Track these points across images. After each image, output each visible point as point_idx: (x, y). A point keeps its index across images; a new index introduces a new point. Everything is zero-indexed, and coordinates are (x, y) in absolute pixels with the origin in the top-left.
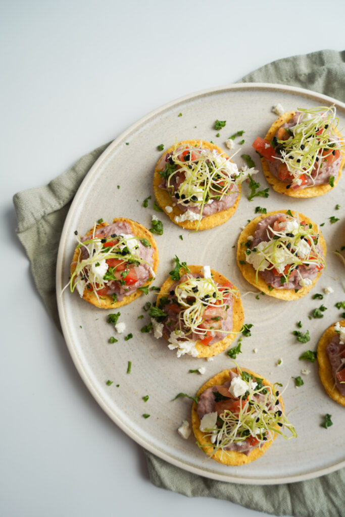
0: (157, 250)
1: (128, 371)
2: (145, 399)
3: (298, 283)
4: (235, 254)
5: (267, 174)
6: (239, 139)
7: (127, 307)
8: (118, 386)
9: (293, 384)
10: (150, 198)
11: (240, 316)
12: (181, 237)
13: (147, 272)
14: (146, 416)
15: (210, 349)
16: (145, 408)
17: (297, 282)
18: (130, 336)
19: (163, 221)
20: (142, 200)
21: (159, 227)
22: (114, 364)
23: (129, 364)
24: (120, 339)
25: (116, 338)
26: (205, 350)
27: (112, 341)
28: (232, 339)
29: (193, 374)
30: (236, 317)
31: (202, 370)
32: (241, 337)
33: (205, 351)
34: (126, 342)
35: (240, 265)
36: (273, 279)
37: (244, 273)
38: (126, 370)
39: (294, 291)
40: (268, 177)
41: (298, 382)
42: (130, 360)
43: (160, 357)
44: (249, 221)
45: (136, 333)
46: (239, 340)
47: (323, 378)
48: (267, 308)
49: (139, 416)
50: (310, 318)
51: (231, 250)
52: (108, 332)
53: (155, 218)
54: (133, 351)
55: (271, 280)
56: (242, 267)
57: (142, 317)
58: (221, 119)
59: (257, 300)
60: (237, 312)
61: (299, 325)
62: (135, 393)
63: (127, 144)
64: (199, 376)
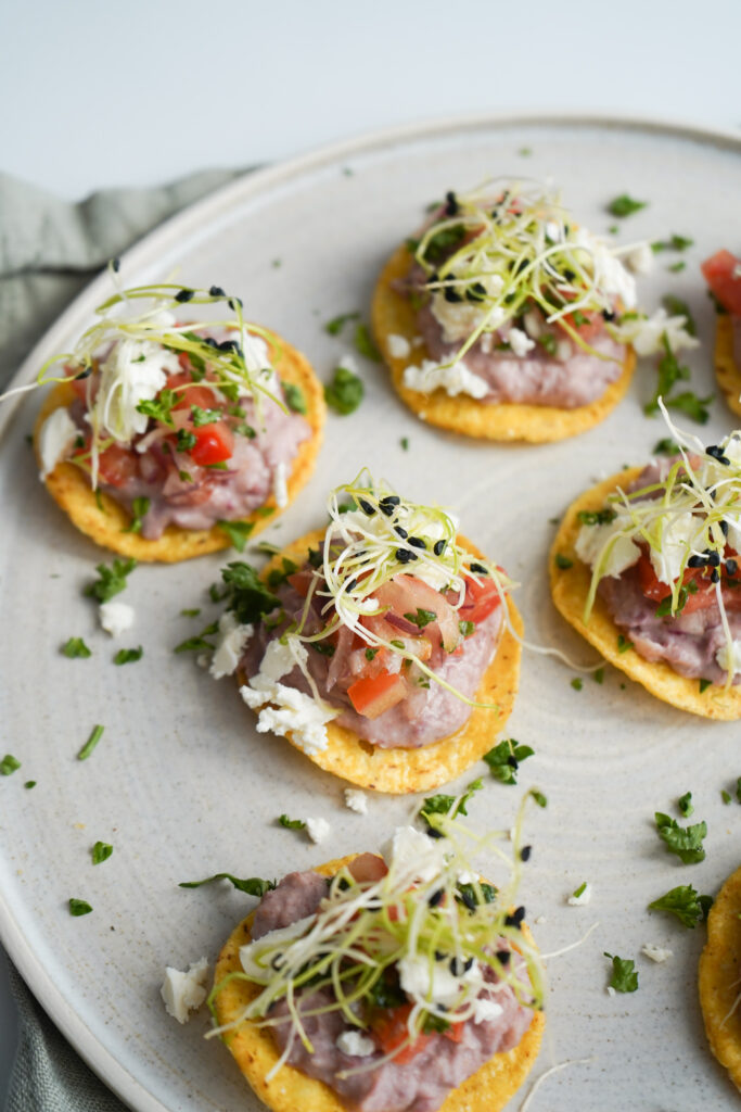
0: (321, 436)
1: (82, 754)
2: (101, 852)
3: (715, 655)
4: (552, 539)
5: (722, 361)
6: (673, 257)
7: (161, 572)
8: (30, 785)
9: (600, 976)
10: (355, 316)
11: (502, 701)
12: (404, 444)
13: (266, 473)
14: (78, 908)
15: (367, 761)
16: (86, 881)
17: (712, 648)
18: (133, 655)
19: (370, 386)
20: (329, 315)
21: (350, 392)
22: (47, 717)
23: (96, 732)
24: (102, 650)
25: (88, 643)
26: (351, 758)
27: (75, 650)
28: (451, 771)
29: (284, 833)
30: (489, 702)
31: (319, 828)
32: (481, 778)
33: (348, 761)
34: (113, 670)
35: (553, 570)
36: (636, 613)
37: (558, 589)
38: (77, 749)
39: (698, 685)
40: (722, 370)
41: (620, 975)
42: (104, 722)
43: (200, 745)
44: (626, 468)
45: (157, 654)
46: (472, 786)
47: (707, 977)
48: (597, 725)
49: (55, 899)
50: (726, 799)
51: (542, 526)
52: (74, 621)
53: (350, 365)
54: (123, 699)
55: (630, 615)
56: (559, 575)
57: (194, 613)
58: (635, 195)
59: (571, 690)
60: (494, 687)
61: (683, 805)
62: (73, 826)
63: (348, 173)
64: (301, 848)
